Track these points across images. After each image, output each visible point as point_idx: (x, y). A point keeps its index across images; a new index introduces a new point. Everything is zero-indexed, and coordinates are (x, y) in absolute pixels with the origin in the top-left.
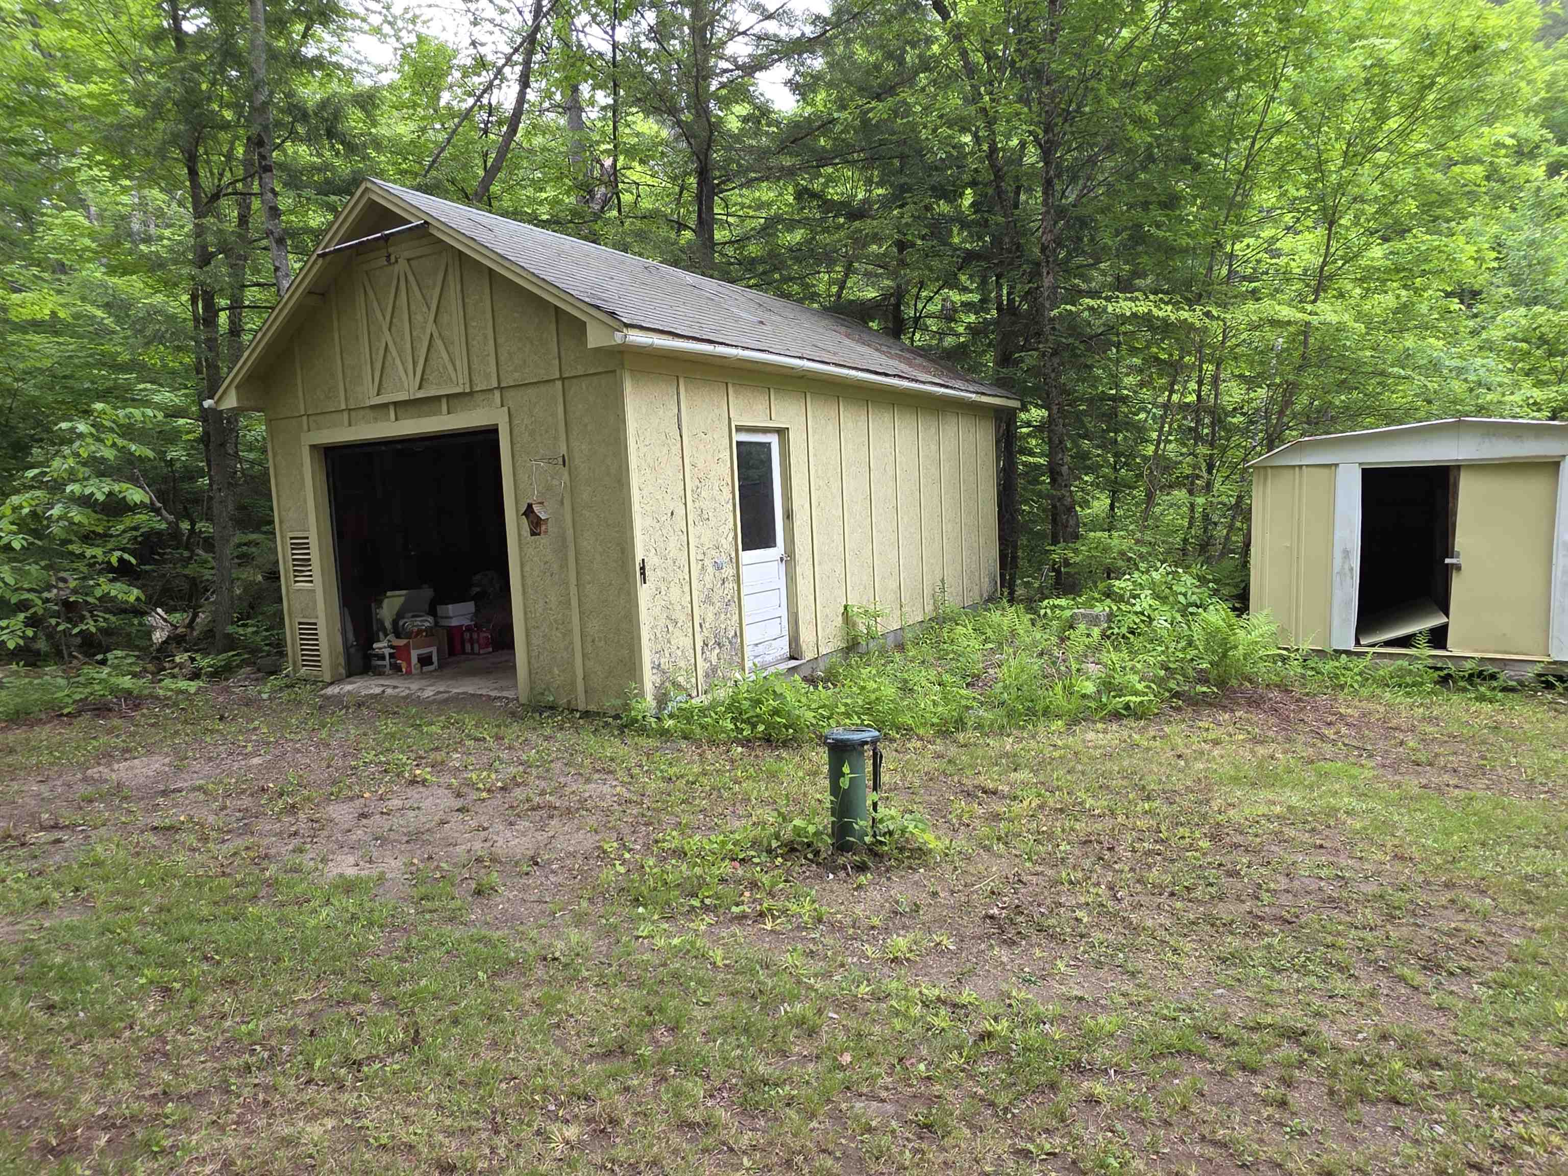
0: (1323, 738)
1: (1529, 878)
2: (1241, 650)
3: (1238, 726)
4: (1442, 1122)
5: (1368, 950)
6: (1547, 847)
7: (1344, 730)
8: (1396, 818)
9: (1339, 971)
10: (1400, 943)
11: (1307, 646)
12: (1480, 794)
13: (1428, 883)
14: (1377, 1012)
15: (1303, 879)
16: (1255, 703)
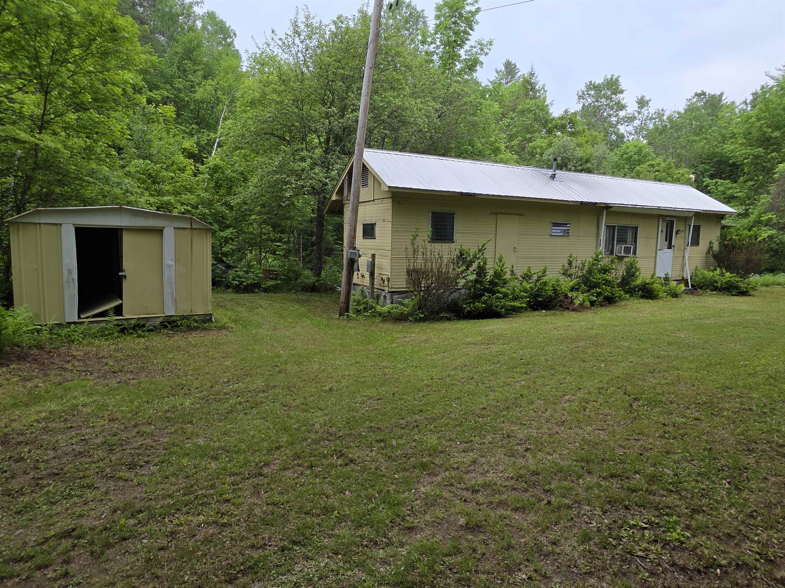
0: (65, 370)
1: (167, 411)
2: (10, 329)
3: (12, 373)
4: (146, 537)
5: (102, 472)
6: (172, 396)
7: (76, 363)
8: (108, 401)
9: (89, 488)
10: (117, 461)
11: (51, 322)
12: (143, 380)
13: (126, 428)
14: (110, 500)
15: (63, 448)
16: (22, 358)
